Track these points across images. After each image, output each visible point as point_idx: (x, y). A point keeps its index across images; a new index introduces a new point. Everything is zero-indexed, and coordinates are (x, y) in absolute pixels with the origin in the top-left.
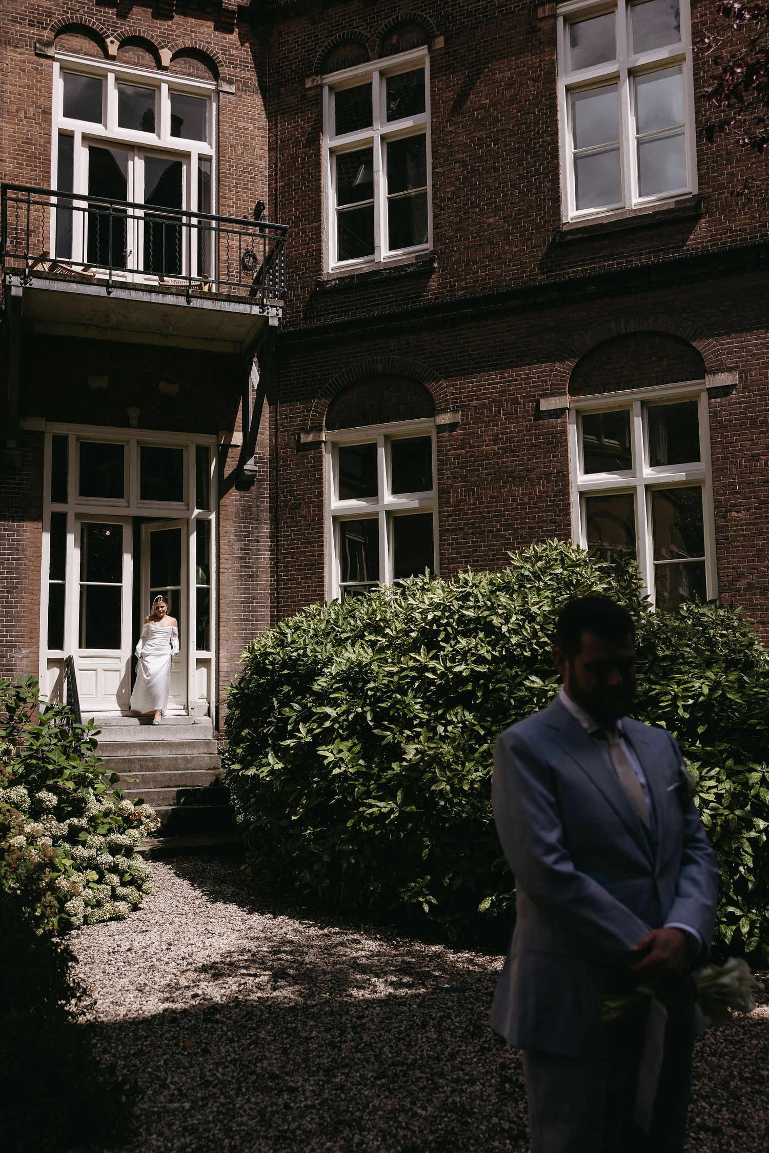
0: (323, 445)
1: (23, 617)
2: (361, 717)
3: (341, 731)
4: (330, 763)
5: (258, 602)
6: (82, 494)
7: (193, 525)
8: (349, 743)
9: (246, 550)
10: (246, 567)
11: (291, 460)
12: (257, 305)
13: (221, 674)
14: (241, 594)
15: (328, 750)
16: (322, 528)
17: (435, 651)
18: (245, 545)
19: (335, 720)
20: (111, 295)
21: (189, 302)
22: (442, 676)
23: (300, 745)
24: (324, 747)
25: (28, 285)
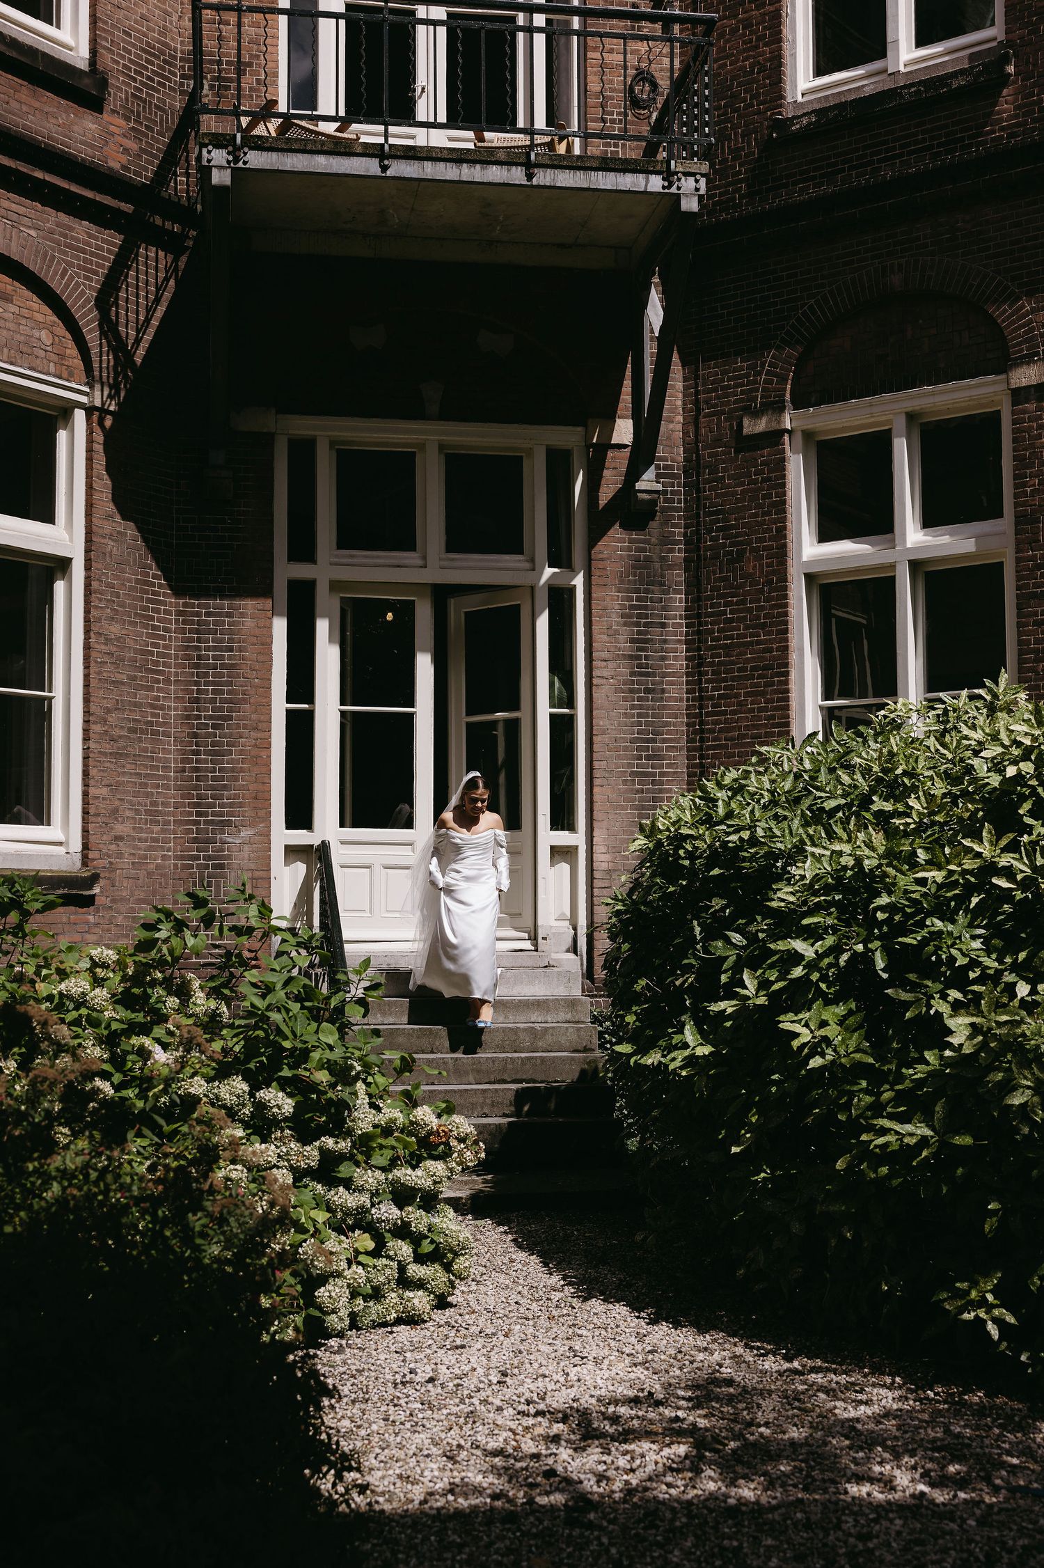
0: (786, 437)
1: (242, 770)
2: (866, 959)
3: (823, 986)
4: (804, 1045)
5: (664, 741)
6: (340, 546)
7: (542, 598)
8: (841, 1010)
9: (640, 642)
10: (641, 674)
11: (724, 470)
12: (657, 173)
13: (596, 874)
14: (633, 724)
15: (799, 1022)
16: (786, 597)
17: (1011, 836)
18: (639, 633)
19: (812, 966)
20: (389, 173)
21: (530, 177)
22: (1025, 884)
23: (744, 1012)
24: (791, 1016)
25: (240, 164)
